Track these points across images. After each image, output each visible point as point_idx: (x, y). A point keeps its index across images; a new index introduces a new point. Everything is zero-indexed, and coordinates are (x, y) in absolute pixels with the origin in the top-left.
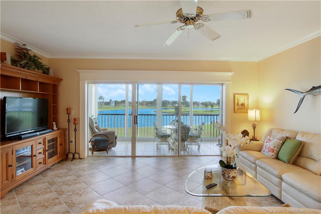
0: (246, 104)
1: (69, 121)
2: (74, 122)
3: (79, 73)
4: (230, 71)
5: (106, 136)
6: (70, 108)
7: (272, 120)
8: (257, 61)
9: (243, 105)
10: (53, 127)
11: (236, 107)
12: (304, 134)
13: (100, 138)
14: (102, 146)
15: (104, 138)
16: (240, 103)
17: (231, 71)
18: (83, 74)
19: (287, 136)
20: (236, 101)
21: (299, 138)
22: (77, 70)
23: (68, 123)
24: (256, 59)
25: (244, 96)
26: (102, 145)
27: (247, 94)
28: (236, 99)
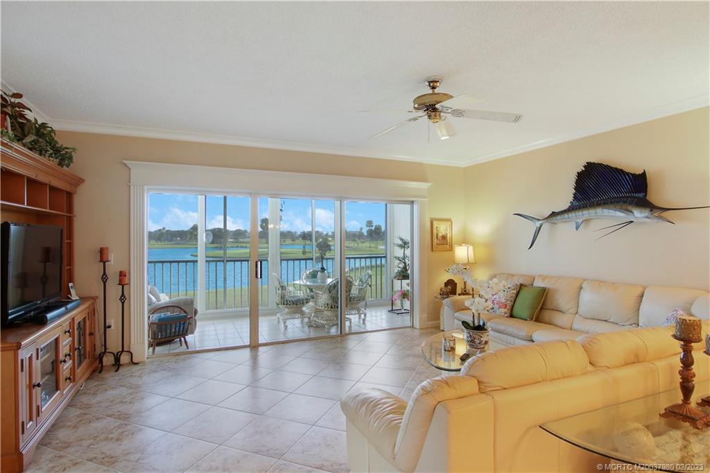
0: (448, 236)
1: (104, 278)
2: (120, 280)
3: (130, 169)
4: (423, 179)
5: (182, 309)
6: (107, 248)
7: (490, 262)
8: (463, 166)
9: (444, 237)
10: (70, 294)
11: (435, 241)
12: (544, 278)
13: (169, 314)
14: (175, 332)
15: (177, 313)
16: (440, 235)
17: (425, 181)
18: (139, 170)
19: (521, 282)
20: (435, 231)
21: (539, 283)
22: (124, 162)
23: (102, 283)
24: (462, 164)
25: (444, 223)
26: (175, 329)
27: (449, 220)
28: (434, 227)
